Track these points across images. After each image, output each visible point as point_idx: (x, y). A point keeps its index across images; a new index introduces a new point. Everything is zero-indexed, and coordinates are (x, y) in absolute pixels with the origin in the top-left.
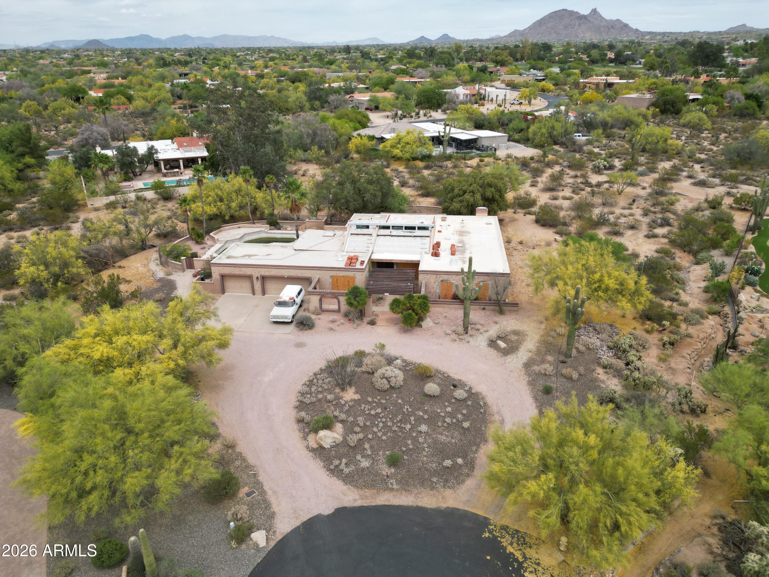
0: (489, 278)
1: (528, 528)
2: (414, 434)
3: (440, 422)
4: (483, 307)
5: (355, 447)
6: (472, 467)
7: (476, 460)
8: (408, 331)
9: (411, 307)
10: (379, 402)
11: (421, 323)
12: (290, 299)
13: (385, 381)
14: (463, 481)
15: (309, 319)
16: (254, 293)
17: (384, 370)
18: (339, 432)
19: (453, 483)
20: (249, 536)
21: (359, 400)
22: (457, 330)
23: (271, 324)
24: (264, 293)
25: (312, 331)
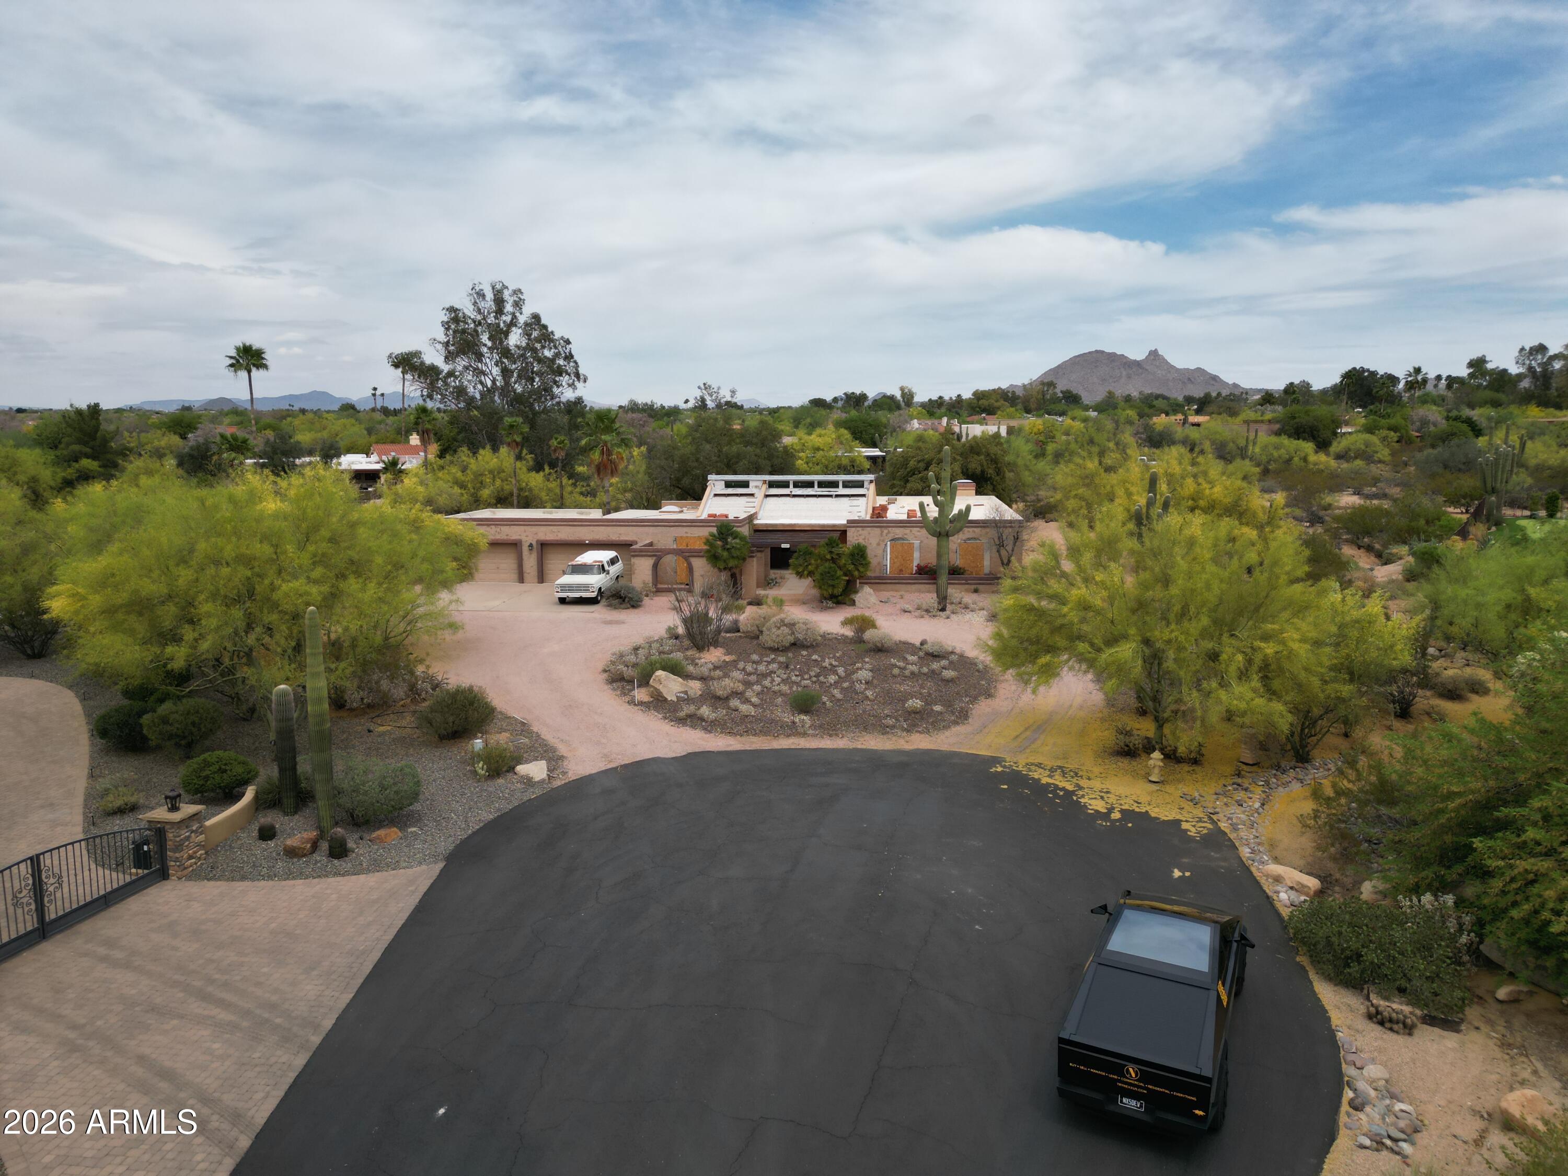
0: (984, 531)
2: (846, 685)
3: (896, 671)
4: (973, 587)
5: (727, 699)
6: (963, 716)
7: (972, 710)
8: (826, 609)
9: (833, 560)
10: (773, 661)
11: (853, 596)
12: (596, 562)
13: (786, 630)
14: (946, 728)
15: (631, 589)
16: (521, 579)
17: (782, 616)
18: (695, 687)
19: (926, 728)
20: (511, 769)
21: (734, 661)
22: (924, 607)
23: (556, 604)
24: (541, 578)
25: (636, 611)
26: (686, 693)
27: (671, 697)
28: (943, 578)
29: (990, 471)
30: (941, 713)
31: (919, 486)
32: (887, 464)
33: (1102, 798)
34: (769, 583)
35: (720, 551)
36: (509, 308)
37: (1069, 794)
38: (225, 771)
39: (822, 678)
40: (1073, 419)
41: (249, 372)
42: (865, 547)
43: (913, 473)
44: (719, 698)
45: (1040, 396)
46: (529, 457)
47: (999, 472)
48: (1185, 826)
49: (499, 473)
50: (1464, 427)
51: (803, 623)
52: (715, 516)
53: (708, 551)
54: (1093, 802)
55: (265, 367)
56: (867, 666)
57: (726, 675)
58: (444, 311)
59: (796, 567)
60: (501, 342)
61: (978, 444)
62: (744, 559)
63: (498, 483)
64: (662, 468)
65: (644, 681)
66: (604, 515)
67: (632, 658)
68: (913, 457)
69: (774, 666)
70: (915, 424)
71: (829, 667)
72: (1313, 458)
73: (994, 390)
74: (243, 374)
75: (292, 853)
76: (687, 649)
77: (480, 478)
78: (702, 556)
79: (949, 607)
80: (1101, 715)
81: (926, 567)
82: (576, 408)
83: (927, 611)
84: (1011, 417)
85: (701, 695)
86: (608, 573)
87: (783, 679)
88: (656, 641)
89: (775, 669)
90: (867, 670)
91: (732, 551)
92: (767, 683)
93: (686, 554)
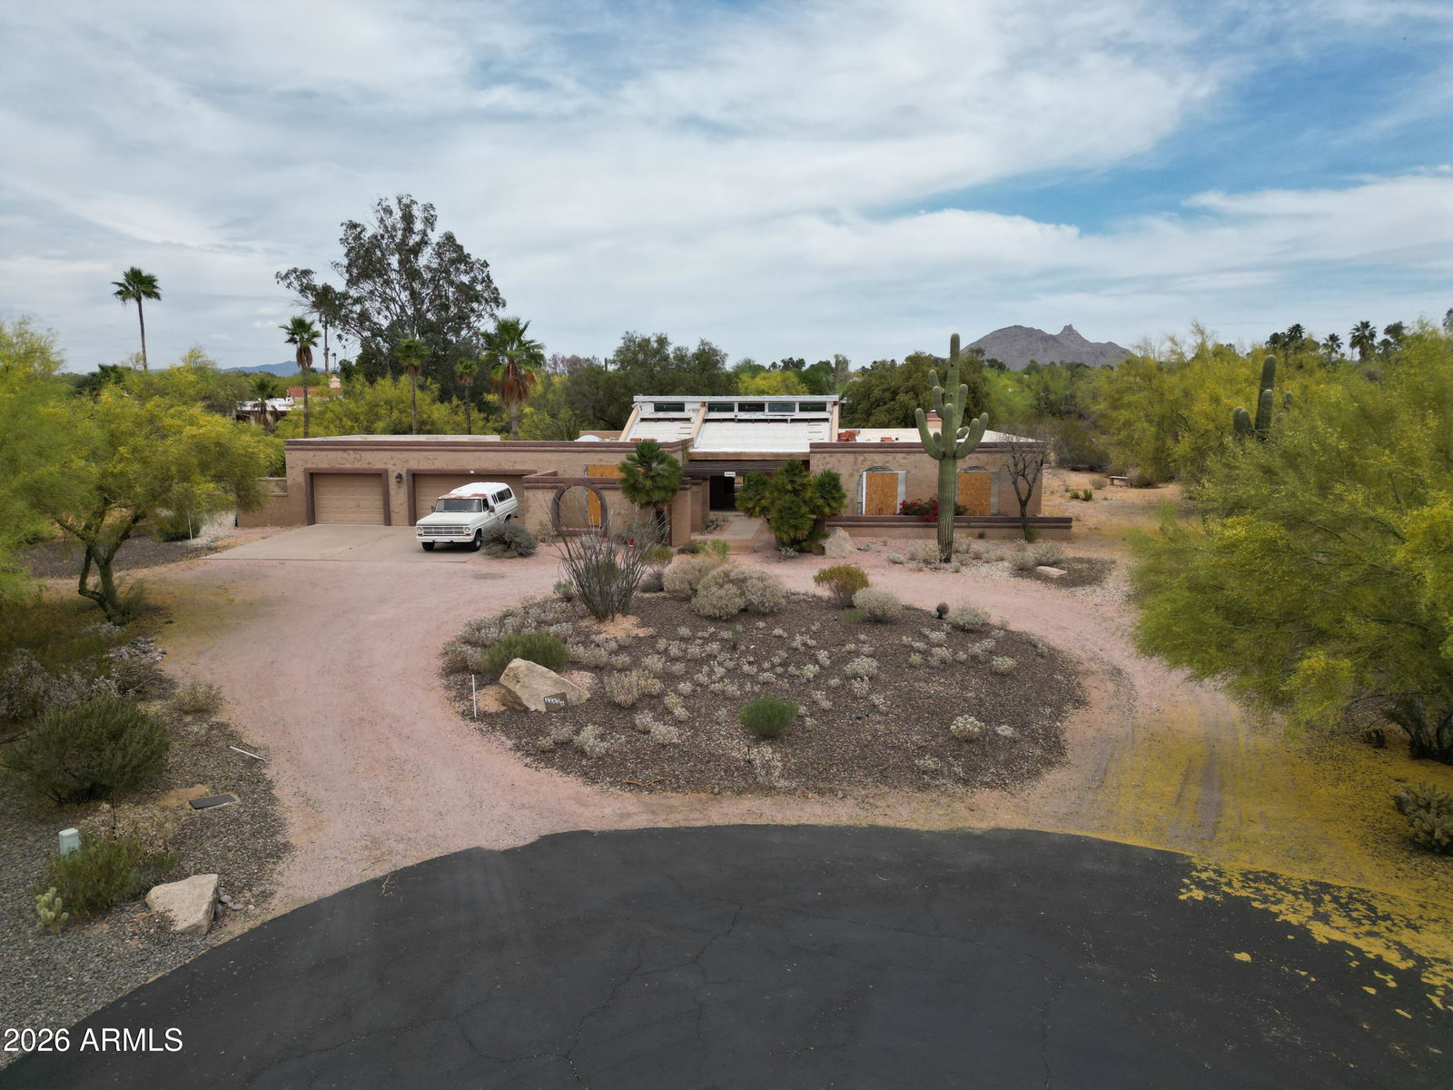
0: (991, 458)
1: (1361, 878)
2: (834, 682)
3: (915, 658)
4: (977, 531)
5: (633, 708)
6: (1053, 747)
7: (1062, 733)
8: (787, 558)
9: (795, 492)
10: (713, 638)
11: (821, 542)
12: (476, 495)
13: (733, 589)
15: (521, 533)
16: (388, 521)
17: (726, 567)
18: (581, 684)
19: (998, 775)
21: (652, 637)
22: (922, 556)
23: (419, 551)
24: (413, 519)
25: (525, 561)
26: (563, 696)
27: (535, 705)
28: (947, 518)
30: (1014, 741)
34: (708, 526)
35: (641, 479)
36: (418, 226)
39: (792, 670)
41: (139, 300)
42: (836, 475)
44: (619, 707)
46: (433, 386)
49: (397, 404)
51: (759, 579)
52: (639, 440)
53: (624, 481)
56: (866, 649)
57: (636, 663)
58: (343, 226)
59: (744, 502)
60: (411, 264)
62: (674, 491)
63: (396, 414)
65: (491, 674)
67: (493, 633)
69: (714, 647)
71: (802, 649)
74: (132, 303)
76: (582, 617)
77: (376, 409)
78: (617, 489)
79: (955, 557)
81: (915, 504)
83: (927, 562)
85: (589, 700)
86: (492, 510)
87: (729, 671)
88: (538, 605)
89: (715, 652)
90: (867, 656)
91: (658, 479)
92: (702, 678)
93: (599, 486)
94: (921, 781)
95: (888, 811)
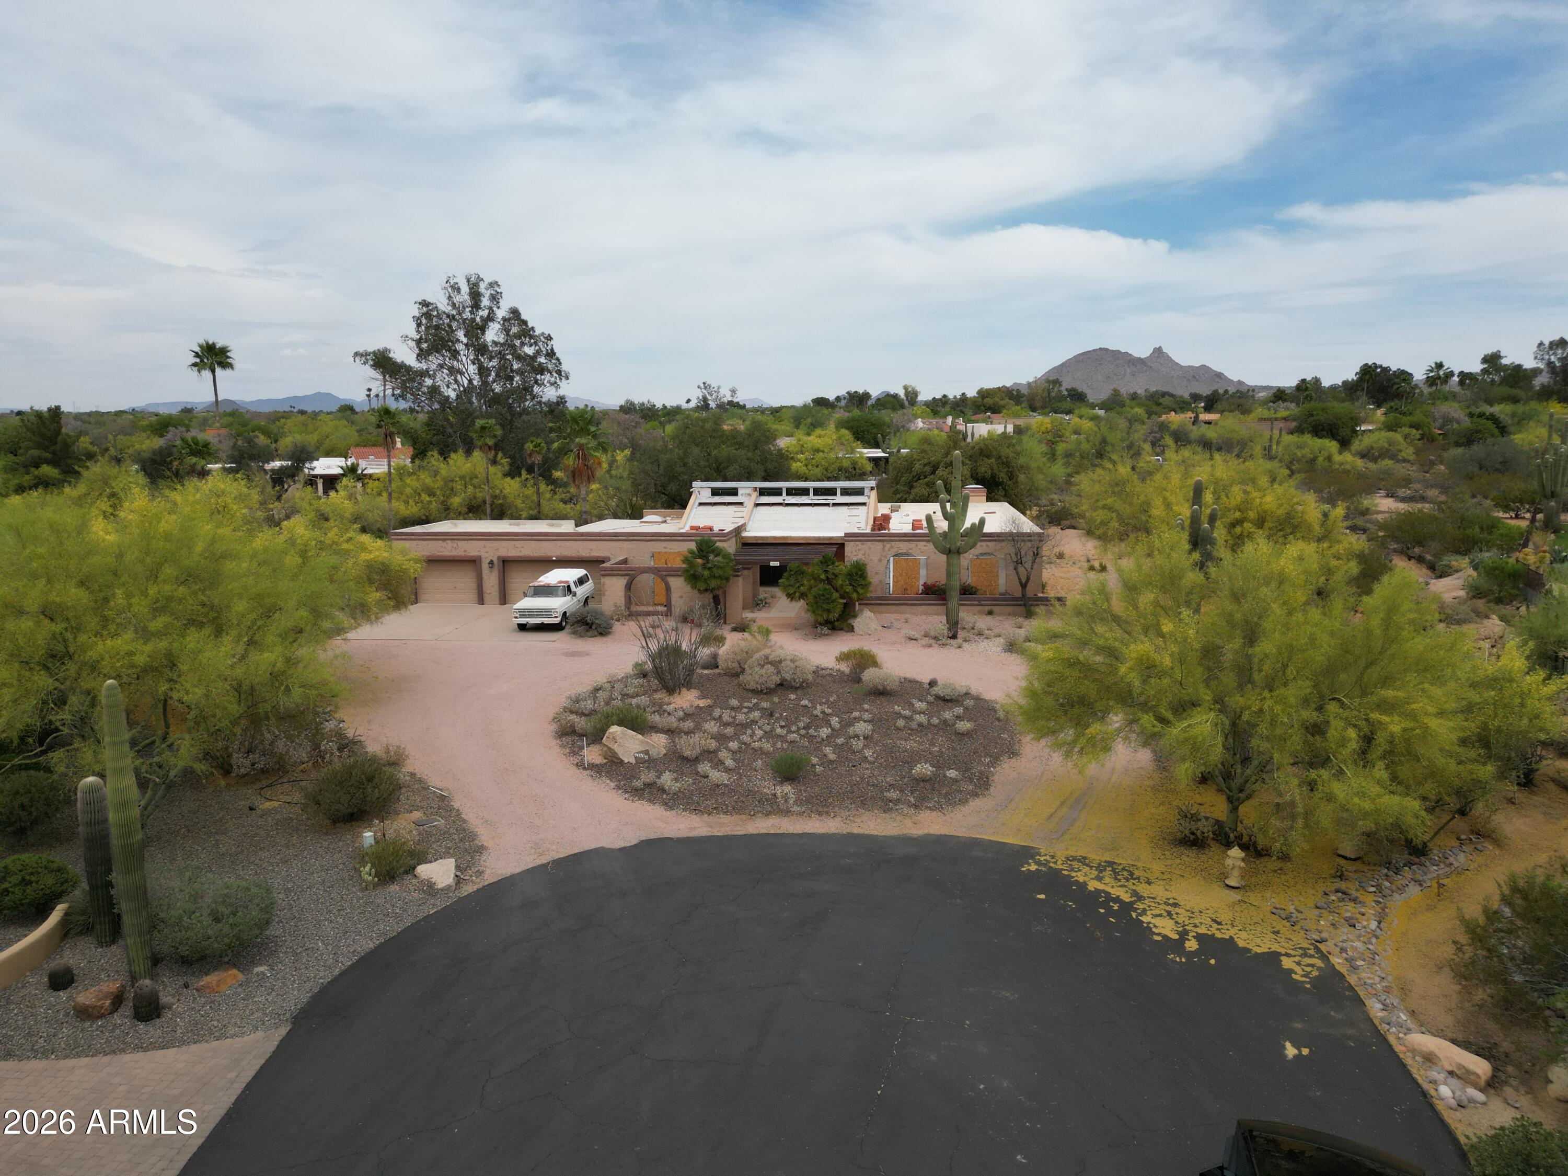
1: (1135, 859)
2: (840, 741)
3: (901, 723)
4: (987, 608)
5: (697, 760)
6: (983, 784)
7: (993, 775)
8: (821, 635)
9: (829, 581)
10: (756, 707)
11: (851, 621)
12: (561, 582)
13: (770, 669)
14: (963, 802)
15: (598, 614)
16: (481, 601)
17: (767, 651)
18: (659, 743)
19: (938, 802)
20: (411, 870)
21: (710, 706)
22: (932, 634)
23: (514, 631)
24: (504, 599)
25: (604, 639)
26: (646, 752)
27: (628, 758)
28: (954, 599)
29: (1002, 475)
30: (955, 781)
31: (924, 491)
32: (890, 468)
33: (1169, 914)
34: (757, 604)
35: (700, 569)
36: (485, 302)
37: (1127, 907)
38: (31, 883)
39: (812, 731)
40: (1081, 417)
41: (213, 372)
42: (864, 565)
43: (918, 477)
44: (686, 759)
45: (1045, 394)
46: (504, 461)
47: (1011, 476)
48: (1287, 963)
49: (471, 479)
50: (1490, 424)
51: (792, 658)
52: (698, 528)
53: (686, 571)
54: (1157, 921)
55: (230, 366)
56: (866, 715)
57: (698, 728)
58: (417, 305)
59: (785, 588)
60: (478, 339)
61: (986, 446)
62: (727, 579)
63: (470, 489)
64: (647, 473)
65: (597, 736)
66: (577, 526)
67: (589, 705)
68: (919, 460)
69: (756, 714)
70: (920, 423)
71: (821, 716)
72: (1337, 458)
73: (999, 388)
74: (207, 374)
75: (84, 1013)
76: (656, 691)
77: (451, 484)
78: (680, 576)
79: (961, 634)
80: (1151, 783)
81: (934, 586)
82: (557, 408)
83: (936, 638)
84: (1016, 415)
85: (665, 755)
86: (575, 595)
87: (766, 732)
88: (620, 680)
89: (757, 719)
90: (865, 721)
91: (714, 570)
92: (745, 738)
93: (664, 573)
94: (887, 806)
95: (861, 825)
